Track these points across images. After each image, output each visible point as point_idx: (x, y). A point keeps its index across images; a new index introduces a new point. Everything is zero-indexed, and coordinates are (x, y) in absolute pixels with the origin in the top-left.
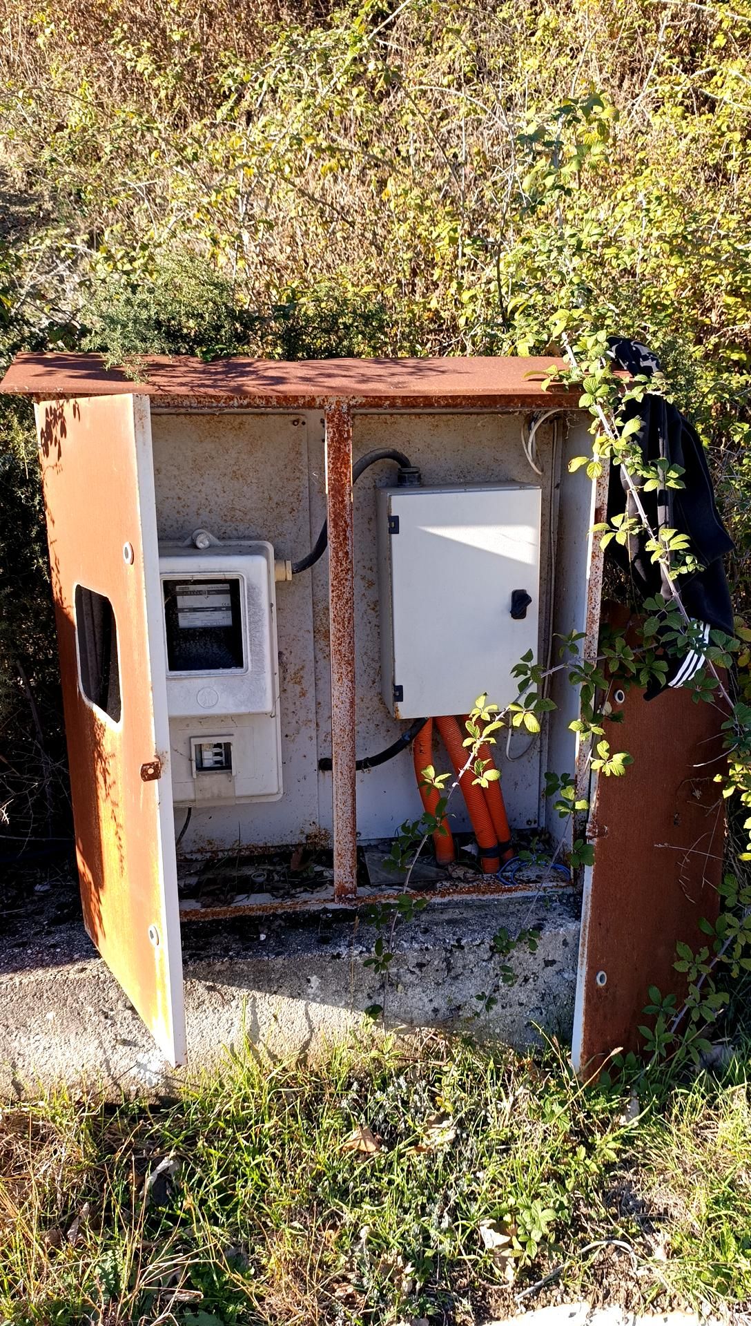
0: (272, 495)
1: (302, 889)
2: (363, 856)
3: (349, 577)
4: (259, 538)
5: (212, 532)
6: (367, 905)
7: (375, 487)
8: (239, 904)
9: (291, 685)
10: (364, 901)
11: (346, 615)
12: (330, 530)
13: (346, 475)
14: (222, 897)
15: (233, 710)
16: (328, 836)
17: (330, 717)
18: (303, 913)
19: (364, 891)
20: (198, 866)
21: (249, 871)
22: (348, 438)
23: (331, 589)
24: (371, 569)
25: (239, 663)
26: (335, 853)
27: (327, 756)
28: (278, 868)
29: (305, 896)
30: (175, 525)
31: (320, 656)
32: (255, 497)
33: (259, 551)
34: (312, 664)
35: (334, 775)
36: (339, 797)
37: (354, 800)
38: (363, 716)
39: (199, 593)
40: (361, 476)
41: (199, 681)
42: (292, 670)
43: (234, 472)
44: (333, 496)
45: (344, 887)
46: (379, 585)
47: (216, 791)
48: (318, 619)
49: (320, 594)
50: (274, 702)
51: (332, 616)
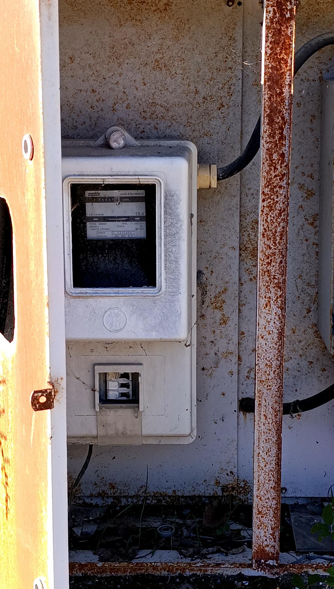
0: (200, 88)
1: (215, 549)
2: (289, 516)
3: (283, 184)
4: (180, 137)
5: (129, 131)
6: (292, 575)
7: (321, 79)
8: (142, 560)
9: (210, 310)
10: (287, 570)
11: (279, 229)
12: (264, 128)
13: (286, 62)
14: (123, 551)
15: (141, 335)
16: (247, 489)
17: (254, 350)
18: (215, 577)
19: (288, 558)
20: (98, 513)
21: (156, 524)
22: (290, 19)
23: (261, 197)
24: (311, 176)
25: (151, 281)
26: (255, 511)
27: (250, 395)
28: (189, 522)
29: (218, 558)
30: (88, 122)
31: (246, 277)
32: (179, 91)
33: (180, 152)
34: (236, 287)
35: (257, 418)
36: (262, 445)
37: (280, 449)
38: (294, 350)
39: (111, 200)
40: (304, 66)
41: (106, 300)
42: (212, 292)
43: (156, 61)
44: (269, 87)
45: (263, 551)
46: (321, 194)
47: (120, 428)
48: (246, 234)
49: (249, 206)
50: (190, 329)
51: (261, 229)
